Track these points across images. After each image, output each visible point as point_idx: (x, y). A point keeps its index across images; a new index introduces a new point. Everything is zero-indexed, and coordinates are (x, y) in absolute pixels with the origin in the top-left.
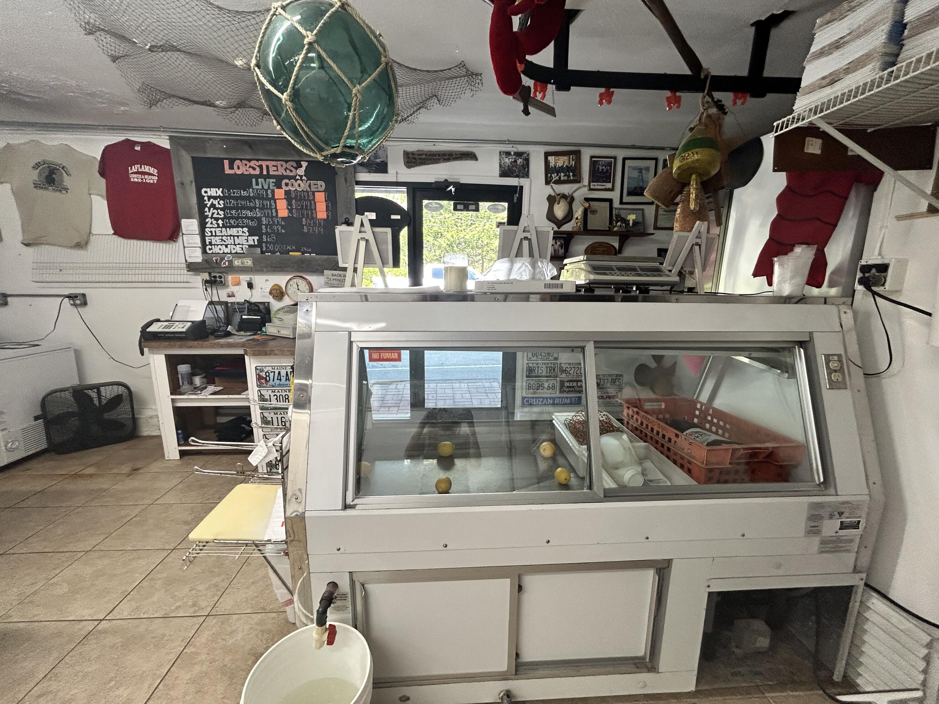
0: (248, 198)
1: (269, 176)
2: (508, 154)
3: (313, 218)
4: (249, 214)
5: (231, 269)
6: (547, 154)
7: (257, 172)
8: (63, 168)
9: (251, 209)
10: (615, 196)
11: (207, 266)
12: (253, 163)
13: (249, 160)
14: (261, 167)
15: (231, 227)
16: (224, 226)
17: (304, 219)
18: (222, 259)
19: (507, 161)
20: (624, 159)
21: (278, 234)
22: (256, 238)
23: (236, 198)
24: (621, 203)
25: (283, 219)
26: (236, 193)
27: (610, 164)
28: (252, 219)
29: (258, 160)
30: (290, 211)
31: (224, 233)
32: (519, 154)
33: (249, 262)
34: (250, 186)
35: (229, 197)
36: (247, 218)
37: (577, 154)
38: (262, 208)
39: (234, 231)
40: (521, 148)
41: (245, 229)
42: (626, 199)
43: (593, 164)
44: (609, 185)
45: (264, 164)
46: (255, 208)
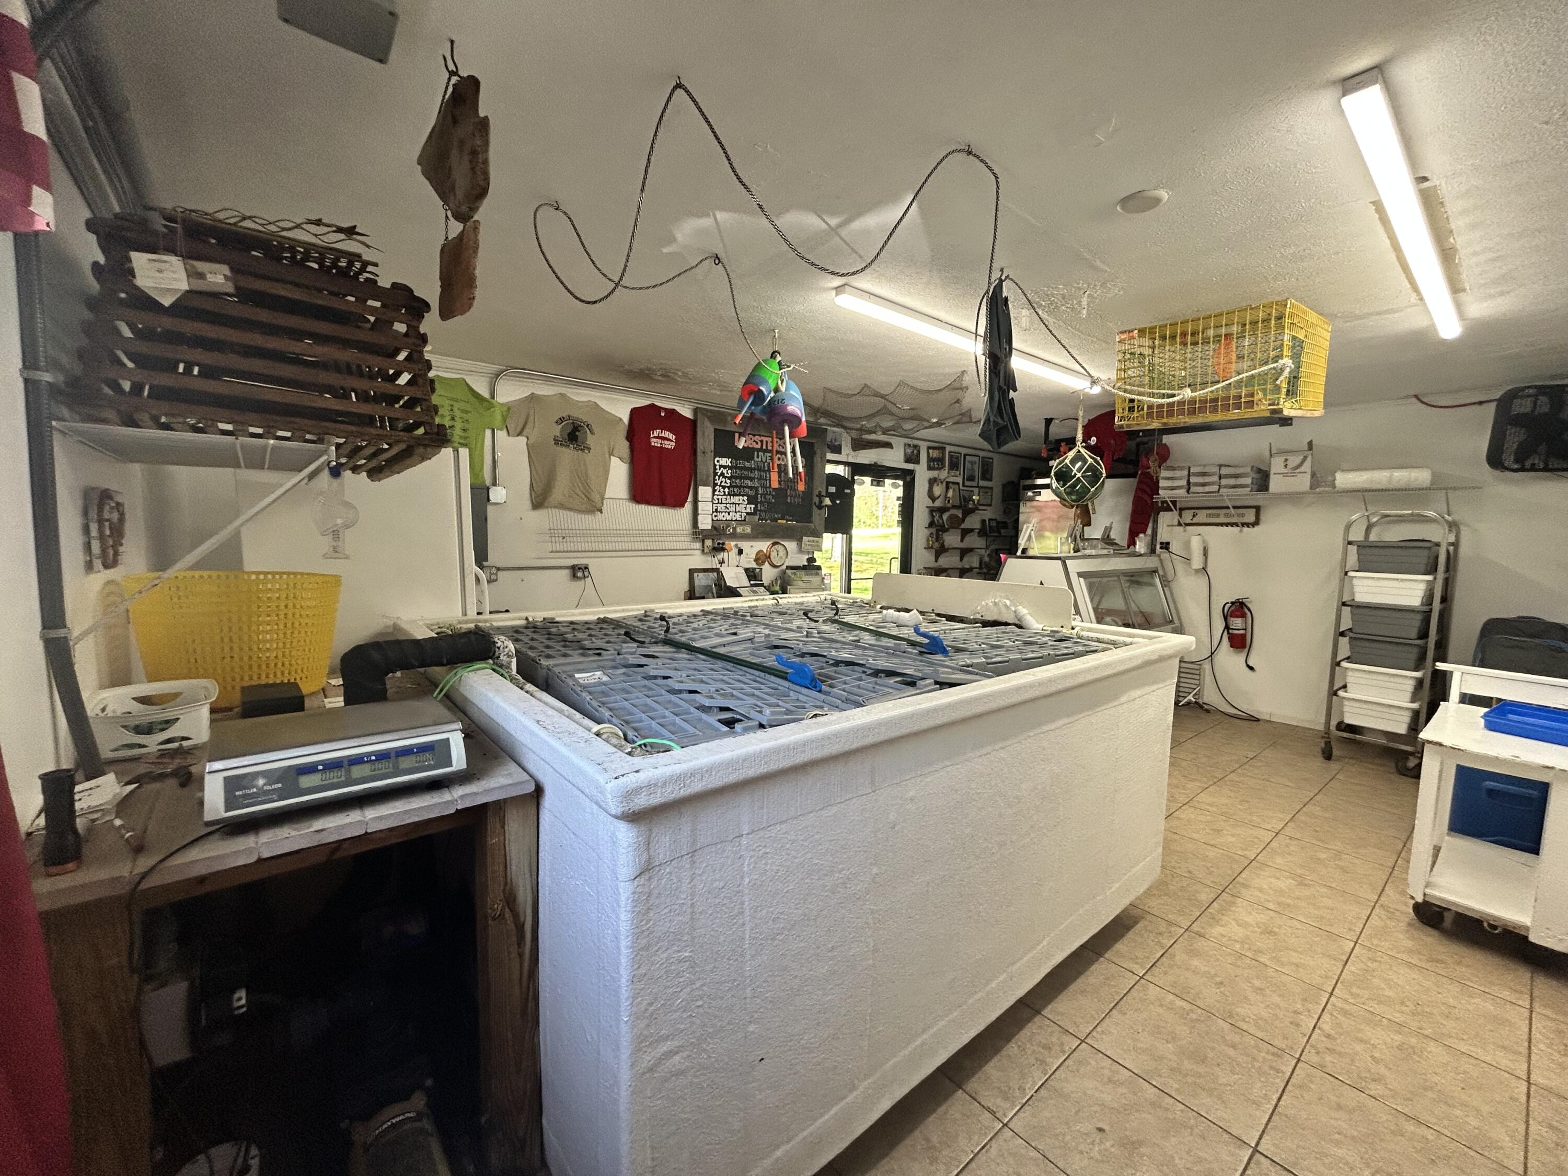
0: (751, 469)
1: (766, 451)
2: (909, 445)
3: (795, 490)
4: (749, 483)
5: (734, 536)
6: (929, 448)
7: (759, 446)
8: (588, 426)
9: (751, 479)
10: (960, 480)
11: (715, 532)
12: (757, 438)
13: (754, 435)
14: (762, 441)
15: (735, 495)
16: (729, 494)
17: (789, 491)
18: (728, 526)
19: (909, 451)
20: (965, 455)
21: (769, 503)
22: (753, 506)
23: (741, 469)
24: (963, 485)
25: (774, 489)
26: (741, 463)
27: (957, 458)
28: (751, 488)
29: (760, 436)
30: (780, 484)
31: (728, 501)
32: (915, 446)
33: (748, 530)
34: (752, 458)
35: (736, 467)
36: (747, 487)
37: (943, 449)
38: (760, 479)
39: (736, 499)
40: (916, 442)
41: (745, 498)
42: (967, 483)
43: (951, 457)
44: (958, 473)
45: (765, 439)
46: (754, 478)
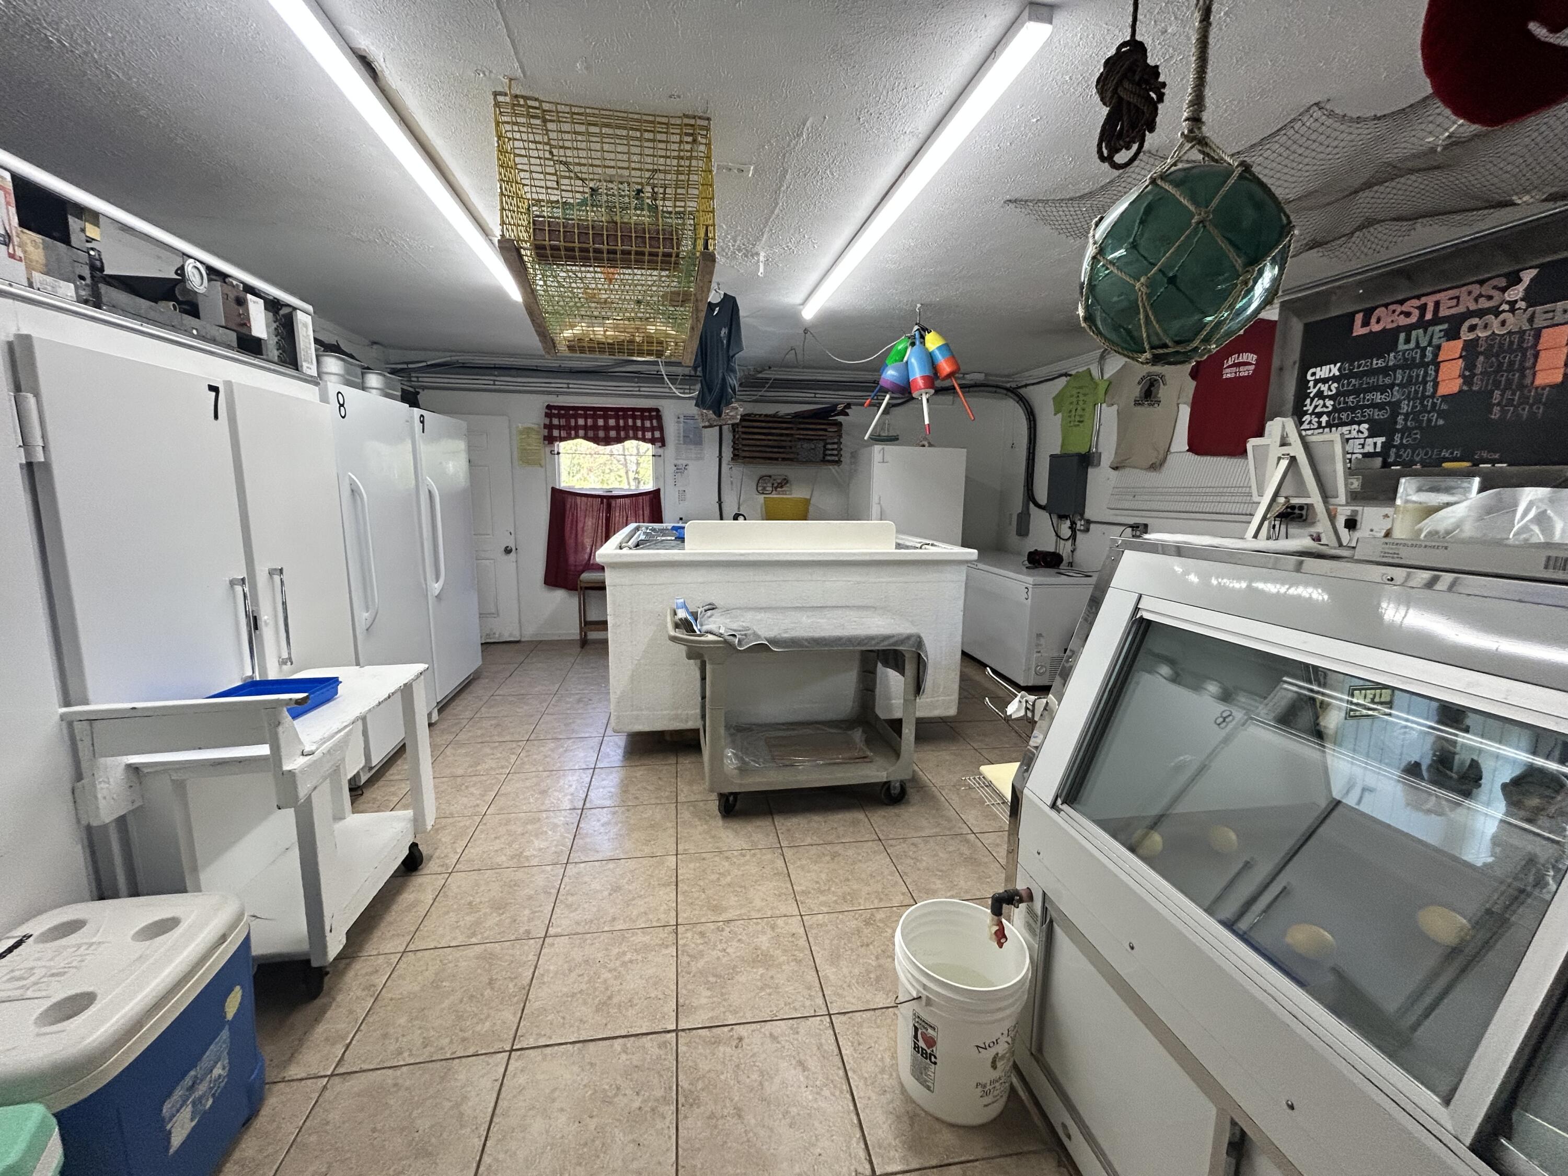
0: (1385, 371)
1: (1436, 320)
4: (1378, 398)
7: (1413, 319)
9: (1383, 389)
12: (1408, 305)
13: (1401, 302)
14: (1423, 308)
15: (1341, 424)
16: (1328, 425)
17: (1497, 393)
21: (1427, 429)
22: (1380, 440)
23: (1360, 375)
25: (1446, 397)
26: (1362, 365)
28: (1380, 406)
29: (1419, 297)
30: (1468, 380)
33: (1354, 484)
34: (1393, 347)
35: (1352, 375)
36: (1374, 405)
39: (1343, 432)
41: (1364, 427)
45: (1431, 300)
46: (1392, 386)
